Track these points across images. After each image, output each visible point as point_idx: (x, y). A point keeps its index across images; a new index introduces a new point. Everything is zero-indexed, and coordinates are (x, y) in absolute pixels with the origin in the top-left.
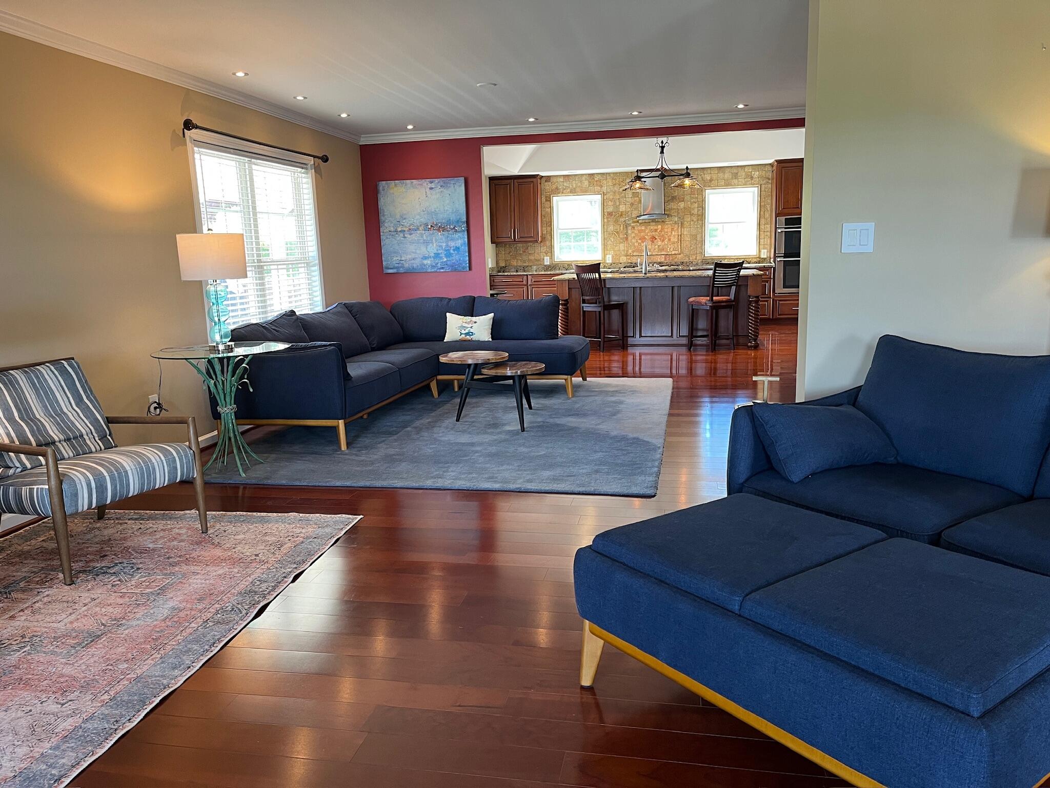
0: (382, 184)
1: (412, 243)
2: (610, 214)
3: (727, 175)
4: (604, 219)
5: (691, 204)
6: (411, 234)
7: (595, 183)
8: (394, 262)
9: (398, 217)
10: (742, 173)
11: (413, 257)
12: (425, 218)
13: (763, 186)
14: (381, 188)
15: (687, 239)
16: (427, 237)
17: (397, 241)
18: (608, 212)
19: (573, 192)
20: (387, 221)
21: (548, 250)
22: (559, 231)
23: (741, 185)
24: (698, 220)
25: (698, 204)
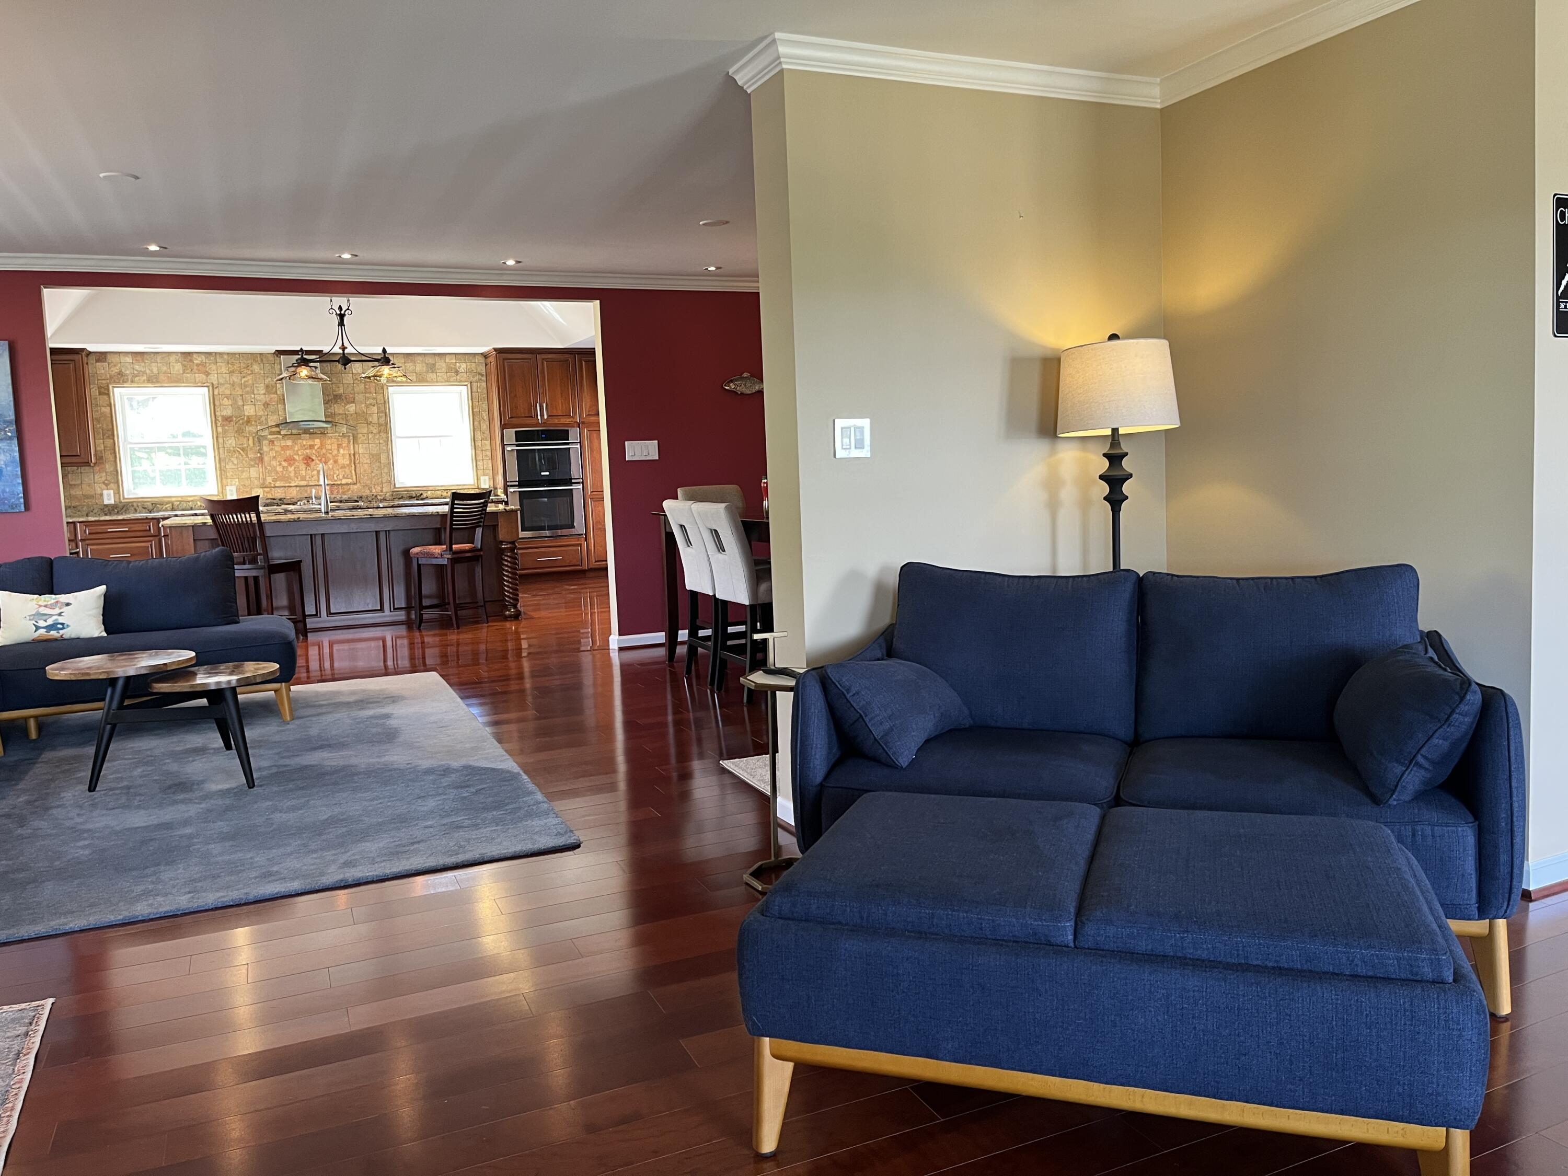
2: (227, 419)
3: (420, 367)
4: (216, 427)
5: (367, 407)
7: (195, 367)
10: (441, 365)
13: (475, 385)
15: (365, 461)
18: (223, 416)
19: (153, 380)
21: (109, 478)
22: (129, 446)
23: (442, 382)
24: (380, 432)
25: (379, 409)
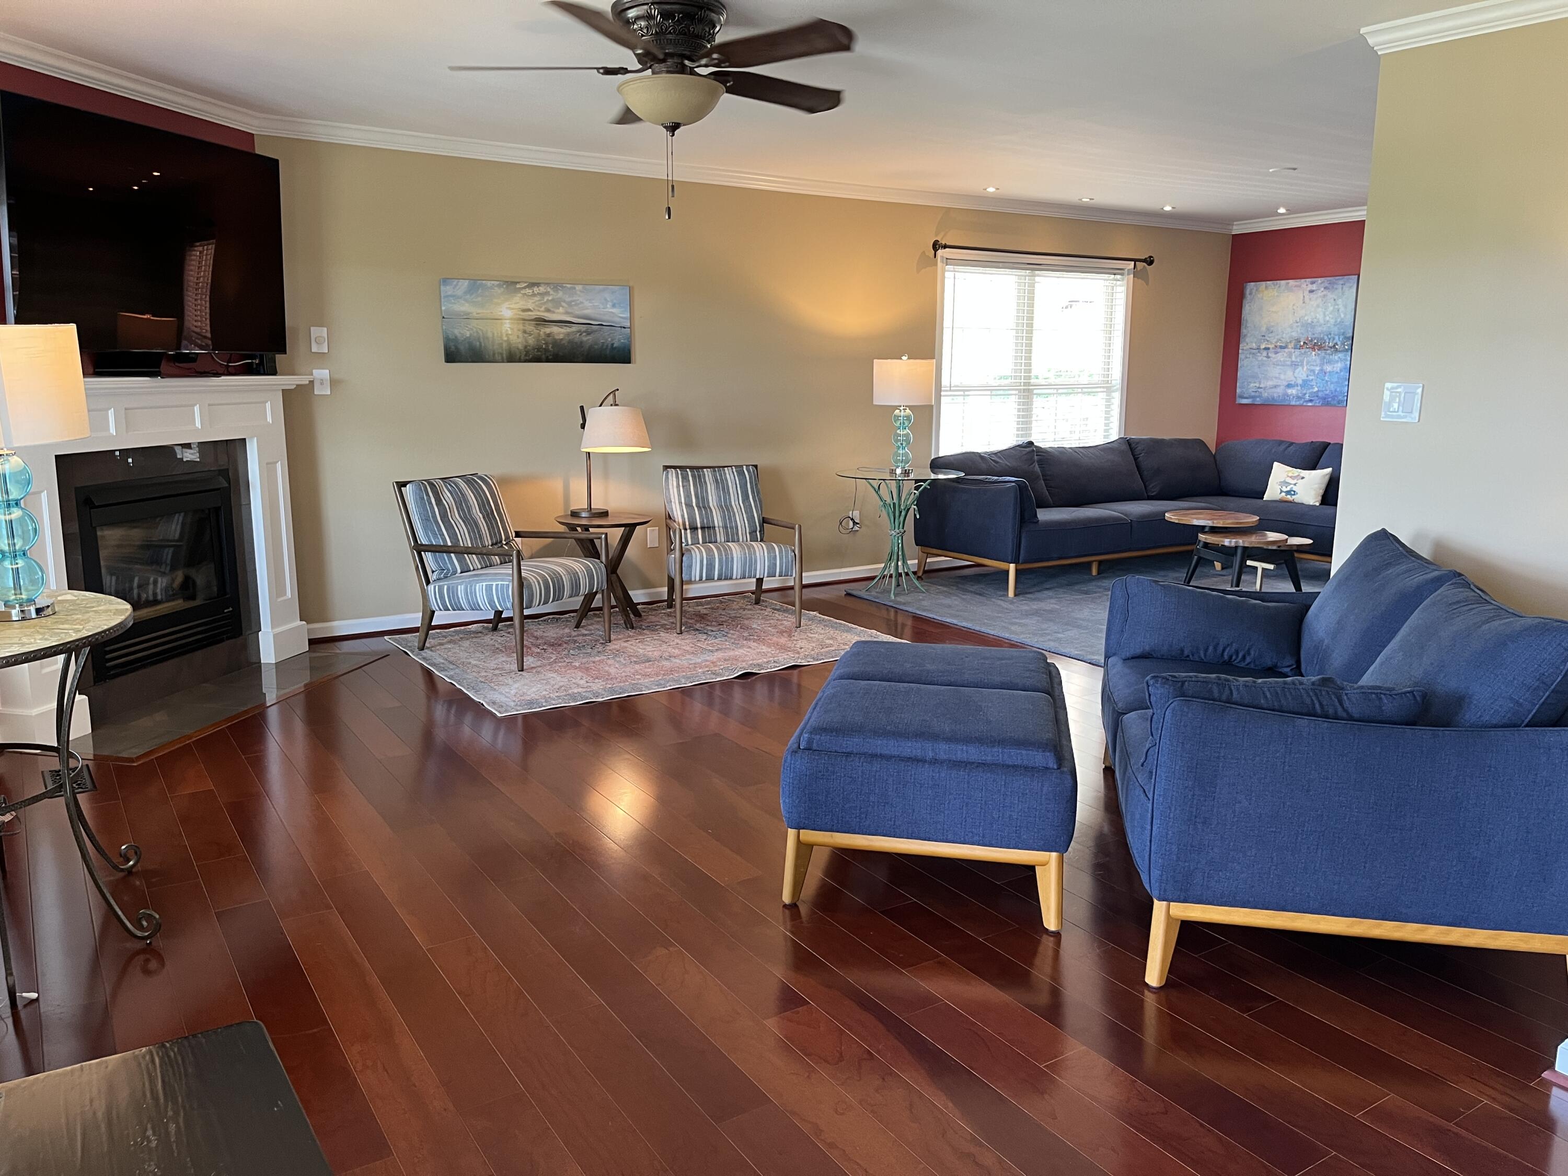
0: (1251, 286)
1: (1276, 364)
6: (1276, 353)
8: (1250, 390)
9: (1264, 329)
11: (1275, 384)
12: (1297, 332)
14: (1248, 292)
16: (1296, 358)
17: (1257, 362)
20: (1249, 335)
